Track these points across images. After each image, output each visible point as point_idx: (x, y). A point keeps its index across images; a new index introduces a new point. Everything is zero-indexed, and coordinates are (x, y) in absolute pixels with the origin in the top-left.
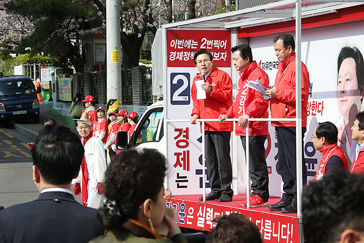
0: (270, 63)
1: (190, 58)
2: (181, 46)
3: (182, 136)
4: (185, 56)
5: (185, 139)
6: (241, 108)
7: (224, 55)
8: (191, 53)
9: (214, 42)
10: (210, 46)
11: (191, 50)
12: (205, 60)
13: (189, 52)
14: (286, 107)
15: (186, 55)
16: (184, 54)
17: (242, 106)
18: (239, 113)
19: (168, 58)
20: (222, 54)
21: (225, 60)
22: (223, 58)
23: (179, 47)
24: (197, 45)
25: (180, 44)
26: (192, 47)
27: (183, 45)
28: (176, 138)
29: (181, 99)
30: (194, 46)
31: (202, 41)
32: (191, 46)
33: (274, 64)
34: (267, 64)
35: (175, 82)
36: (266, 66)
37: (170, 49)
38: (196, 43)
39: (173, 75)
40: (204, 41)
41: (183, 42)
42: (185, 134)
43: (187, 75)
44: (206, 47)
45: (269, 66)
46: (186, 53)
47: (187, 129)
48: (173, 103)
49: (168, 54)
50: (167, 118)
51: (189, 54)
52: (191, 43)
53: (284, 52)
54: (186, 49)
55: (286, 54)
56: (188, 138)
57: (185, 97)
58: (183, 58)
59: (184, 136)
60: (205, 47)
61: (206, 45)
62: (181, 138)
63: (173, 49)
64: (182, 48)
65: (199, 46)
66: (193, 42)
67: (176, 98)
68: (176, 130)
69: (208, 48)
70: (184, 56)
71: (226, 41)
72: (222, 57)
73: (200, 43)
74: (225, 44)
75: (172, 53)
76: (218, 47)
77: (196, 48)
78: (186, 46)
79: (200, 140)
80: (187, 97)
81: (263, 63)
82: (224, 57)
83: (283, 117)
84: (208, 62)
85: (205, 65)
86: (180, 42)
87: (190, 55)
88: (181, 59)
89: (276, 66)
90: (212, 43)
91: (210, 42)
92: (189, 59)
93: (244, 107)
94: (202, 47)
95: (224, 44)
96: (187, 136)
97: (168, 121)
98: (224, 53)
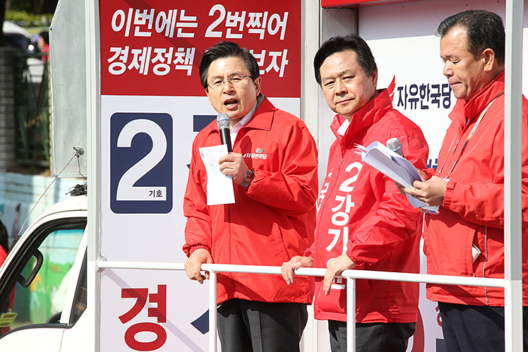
0: (423, 87)
1: (172, 66)
2: (143, 28)
3: (144, 311)
4: (159, 62)
5: (154, 320)
6: (337, 233)
7: (279, 60)
8: (175, 51)
9: (247, 19)
10: (235, 30)
11: (177, 43)
12: (232, 77)
13: (171, 49)
14: (475, 243)
15: (159, 57)
16: (154, 55)
17: (341, 228)
18: (329, 248)
19: (104, 65)
20: (274, 54)
21: (281, 75)
22: (277, 69)
23: (137, 33)
24: (195, 25)
25: (143, 22)
26: (180, 34)
27: (150, 27)
28: (124, 319)
29: (144, 194)
30: (185, 30)
31: (211, 13)
32: (176, 29)
33: (435, 91)
34: (414, 90)
35: (125, 140)
36: (410, 97)
37: (108, 39)
38: (191, 21)
39: (119, 121)
40: (218, 13)
41: (151, 17)
42: (155, 305)
43: (165, 121)
44: (224, 34)
45: (418, 96)
46: (159, 51)
47: (162, 289)
48: (120, 207)
49: (105, 55)
50: (99, 255)
51: (169, 56)
52: (178, 20)
53: (468, 66)
54: (159, 40)
55: (475, 73)
56: (162, 318)
57: (156, 189)
58: (152, 66)
59: (152, 312)
60: (219, 34)
61: (222, 28)
62: (143, 317)
63: (120, 40)
64: (149, 34)
65: (200, 31)
66: (182, 18)
67: (127, 191)
68: (127, 293)
69: (229, 35)
70: (154, 61)
71: (286, 14)
72: (274, 64)
73: (205, 21)
74: (284, 24)
75: (117, 50)
76: (262, 32)
77: (192, 35)
78: (159, 30)
79: (201, 324)
80: (164, 189)
81: (400, 89)
82: (279, 65)
83: (466, 274)
84: (244, 81)
85: (232, 92)
86: (141, 17)
87: (174, 58)
88: (144, 71)
89: (441, 99)
90: (242, 19)
91: (235, 19)
92: (168, 69)
93: (346, 230)
94: (210, 33)
95: (279, 24)
96: (160, 313)
97: (102, 264)
98: (279, 54)
